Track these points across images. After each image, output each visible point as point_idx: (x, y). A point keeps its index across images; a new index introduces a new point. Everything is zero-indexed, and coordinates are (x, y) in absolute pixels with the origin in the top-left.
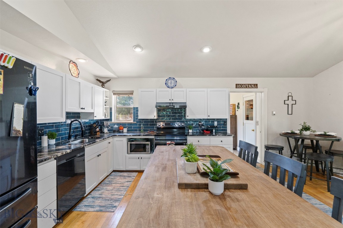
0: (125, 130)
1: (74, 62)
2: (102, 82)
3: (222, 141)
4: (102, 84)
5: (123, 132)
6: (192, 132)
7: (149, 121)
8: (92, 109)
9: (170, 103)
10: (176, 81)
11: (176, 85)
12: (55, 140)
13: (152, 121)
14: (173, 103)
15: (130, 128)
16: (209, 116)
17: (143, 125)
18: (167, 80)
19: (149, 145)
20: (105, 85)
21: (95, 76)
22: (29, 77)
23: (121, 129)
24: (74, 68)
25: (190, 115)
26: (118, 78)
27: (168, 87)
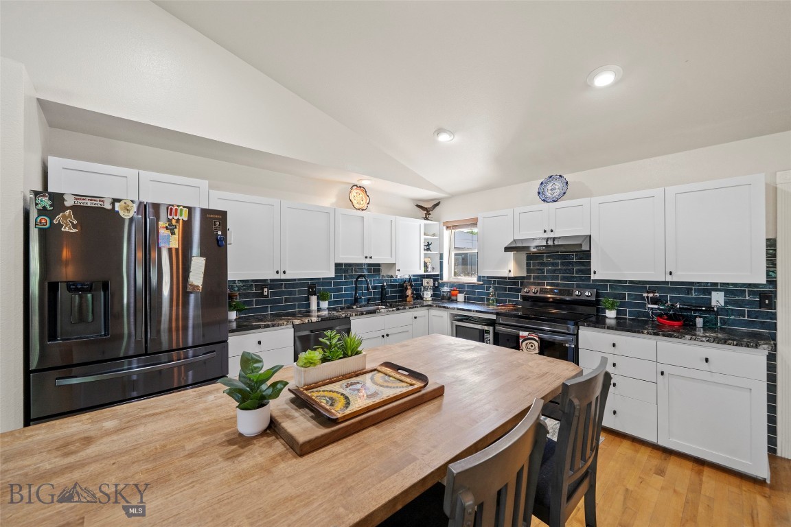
0: (461, 297)
1: (360, 187)
2: (427, 210)
3: (707, 360)
4: (425, 212)
5: (456, 301)
6: (616, 318)
7: (507, 282)
8: (391, 256)
9: (547, 239)
10: (567, 183)
11: (564, 193)
12: (327, 302)
13: (514, 281)
14: (554, 239)
15: (472, 294)
16: (671, 273)
17: (496, 289)
18: (542, 183)
19: (489, 333)
20: (430, 212)
21: (414, 200)
22: (215, 225)
23: (453, 295)
24: (361, 195)
25: (600, 270)
26: (452, 196)
27: (544, 200)
